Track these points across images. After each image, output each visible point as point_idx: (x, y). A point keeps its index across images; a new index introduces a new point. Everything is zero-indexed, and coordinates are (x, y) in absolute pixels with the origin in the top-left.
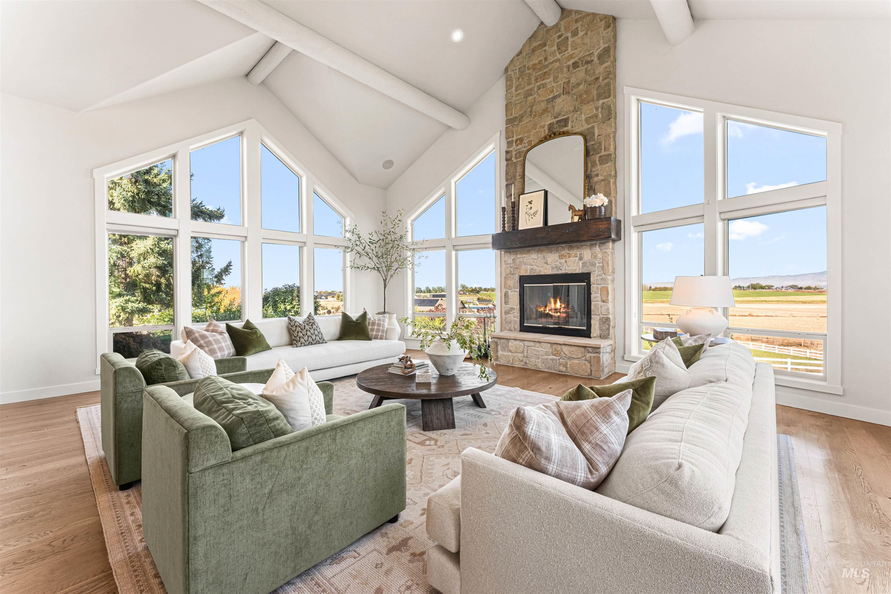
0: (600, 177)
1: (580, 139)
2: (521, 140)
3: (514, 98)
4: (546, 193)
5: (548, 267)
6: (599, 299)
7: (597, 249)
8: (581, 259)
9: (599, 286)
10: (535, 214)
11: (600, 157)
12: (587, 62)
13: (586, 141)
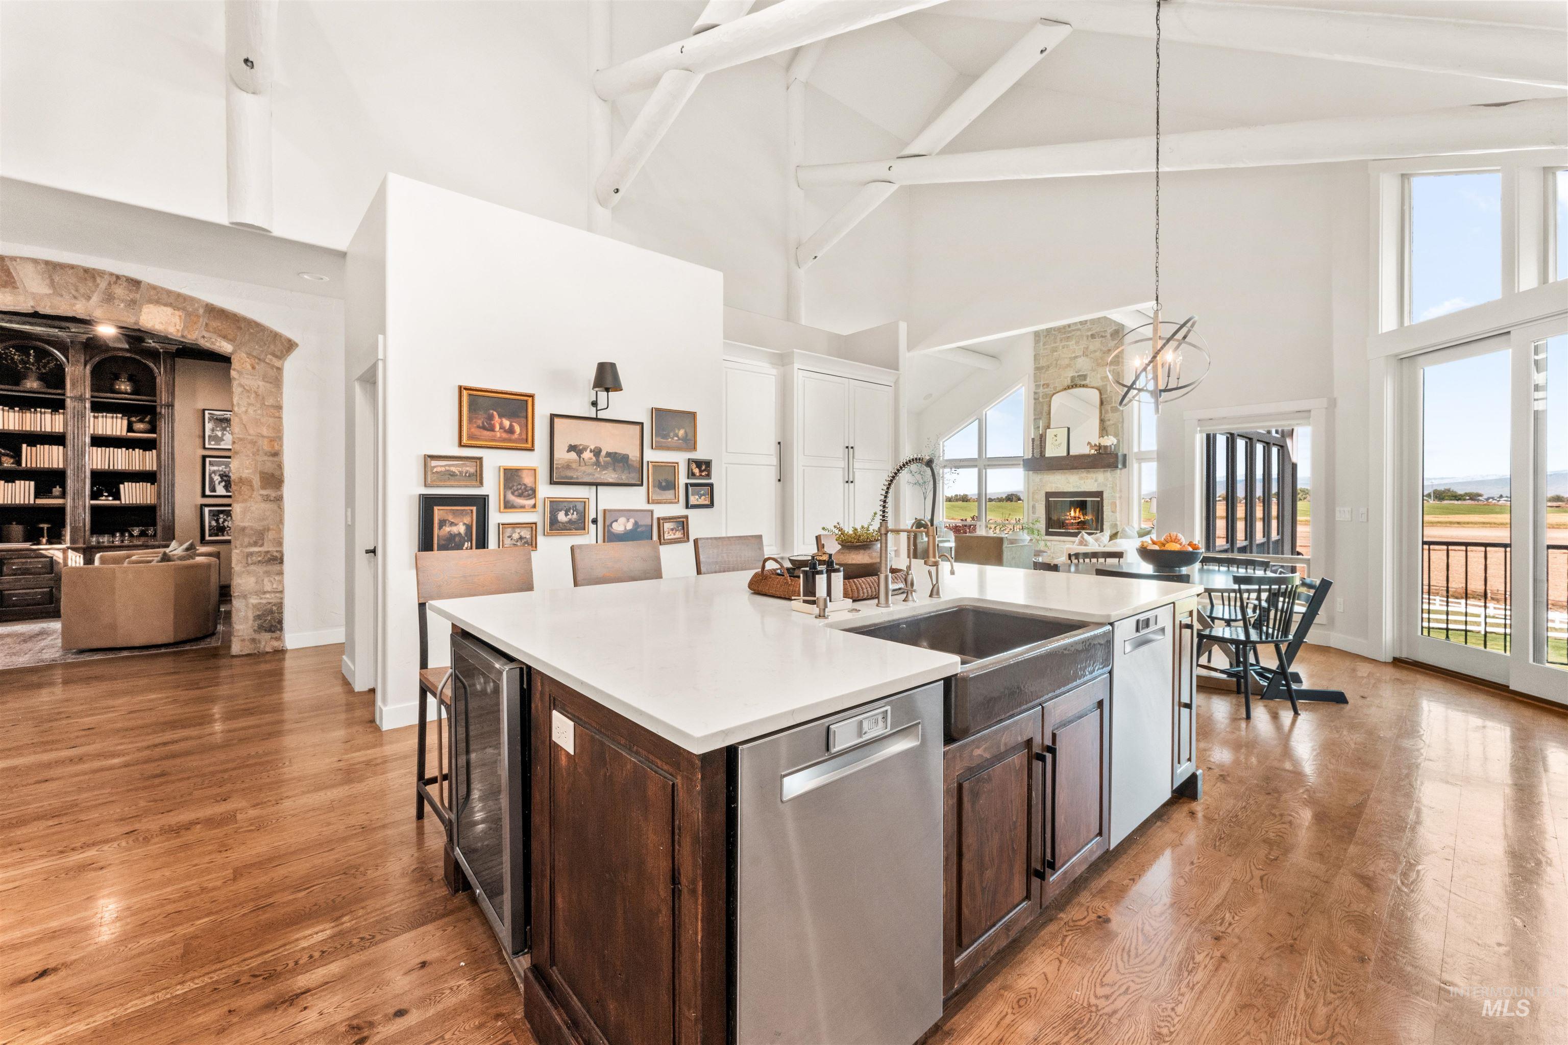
0: (1111, 422)
1: (1097, 392)
2: (1048, 385)
3: (1042, 351)
4: (1069, 429)
5: (1070, 485)
6: (1110, 510)
7: (1108, 474)
8: (1096, 481)
9: (1110, 502)
10: (1060, 444)
11: (1112, 407)
12: (1102, 337)
13: (1101, 394)
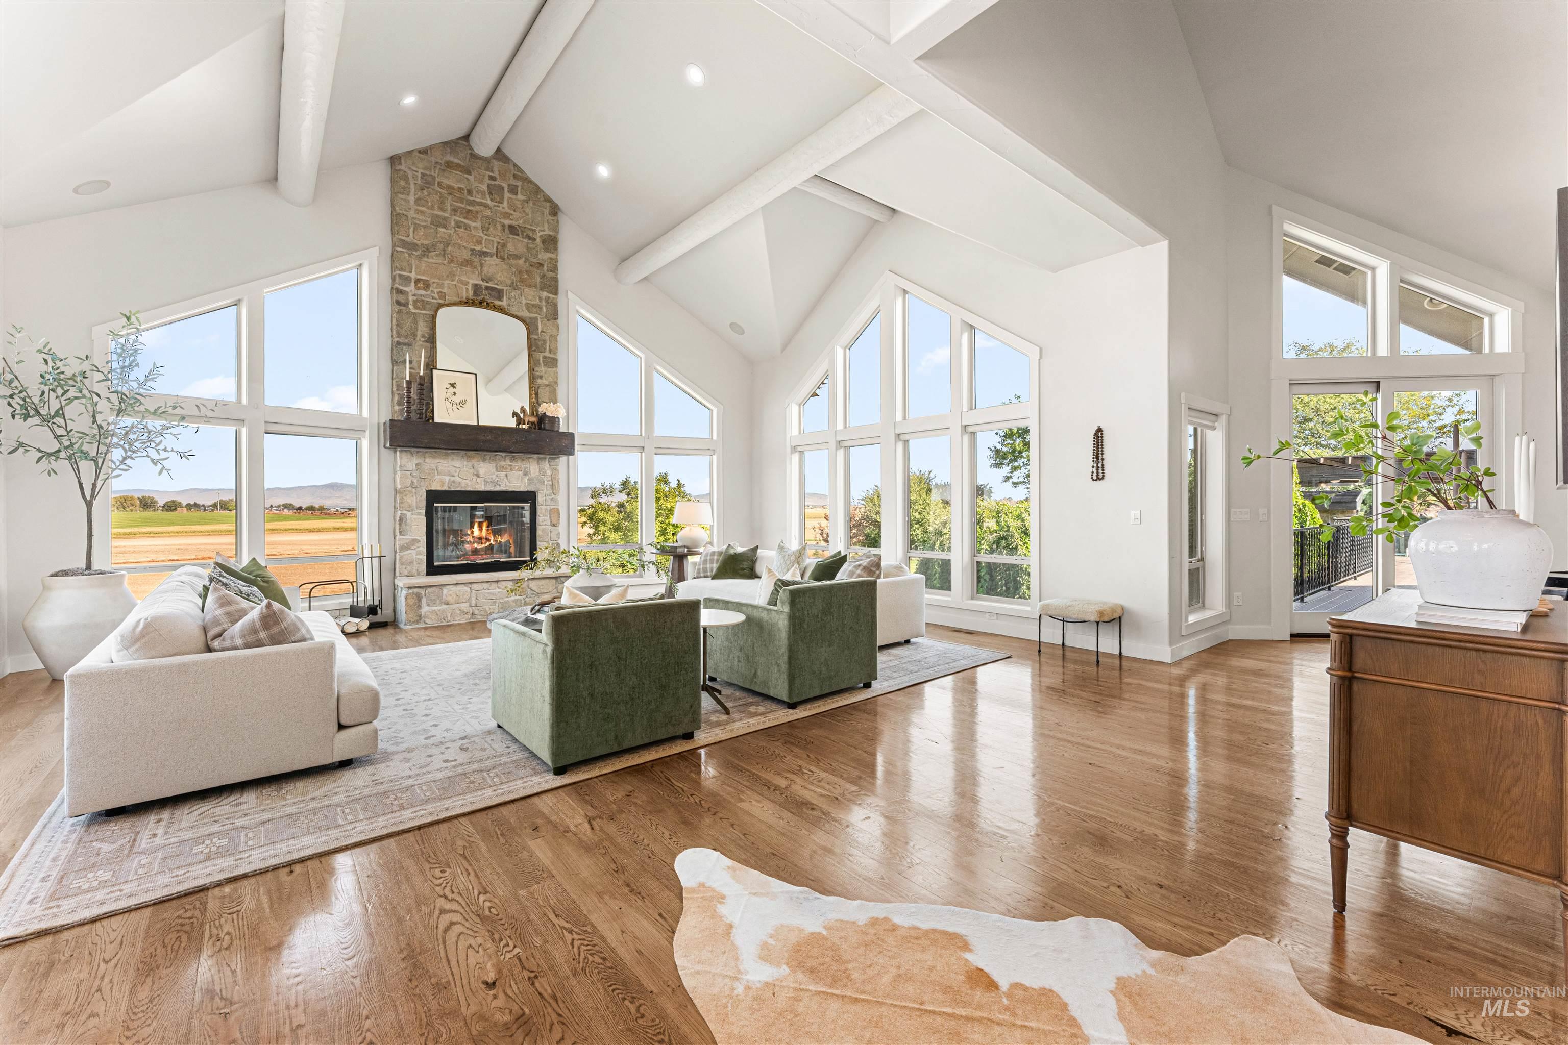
0: (545, 379)
1: (522, 326)
2: (426, 284)
4: (475, 378)
5: (478, 480)
6: (548, 522)
7: (546, 465)
8: (526, 474)
9: (548, 508)
10: (462, 403)
11: (544, 357)
13: (529, 332)
